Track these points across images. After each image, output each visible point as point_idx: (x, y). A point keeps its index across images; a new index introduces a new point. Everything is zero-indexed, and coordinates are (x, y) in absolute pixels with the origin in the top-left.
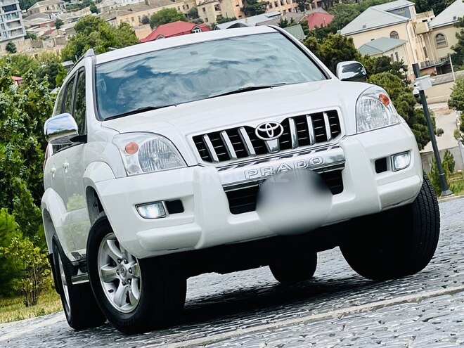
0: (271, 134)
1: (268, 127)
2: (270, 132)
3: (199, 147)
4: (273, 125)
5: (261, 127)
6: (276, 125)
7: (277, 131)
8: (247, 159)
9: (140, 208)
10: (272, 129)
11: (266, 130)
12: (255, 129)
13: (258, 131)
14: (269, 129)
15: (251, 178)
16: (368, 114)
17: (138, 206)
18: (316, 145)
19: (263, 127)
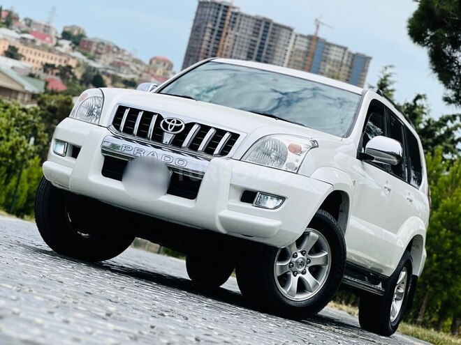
0: (171, 128)
1: (173, 122)
2: (171, 126)
4: (178, 122)
5: (167, 120)
6: (180, 123)
7: (177, 129)
8: (142, 139)
10: (175, 124)
11: (170, 123)
12: (163, 119)
13: (164, 121)
14: (173, 124)
15: (125, 152)
19: (170, 120)
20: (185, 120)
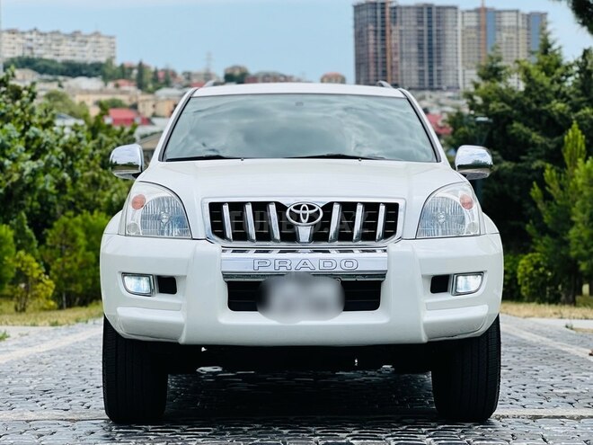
0: (305, 219)
1: (304, 209)
2: (304, 216)
3: (213, 217)
4: (311, 207)
5: (294, 208)
6: (314, 208)
8: (267, 243)
9: (126, 278)
10: (308, 212)
11: (301, 212)
12: (287, 208)
13: (291, 211)
14: (305, 212)
15: (261, 269)
16: (442, 216)
17: (125, 274)
18: (360, 243)
19: (298, 207)
20: (320, 202)
